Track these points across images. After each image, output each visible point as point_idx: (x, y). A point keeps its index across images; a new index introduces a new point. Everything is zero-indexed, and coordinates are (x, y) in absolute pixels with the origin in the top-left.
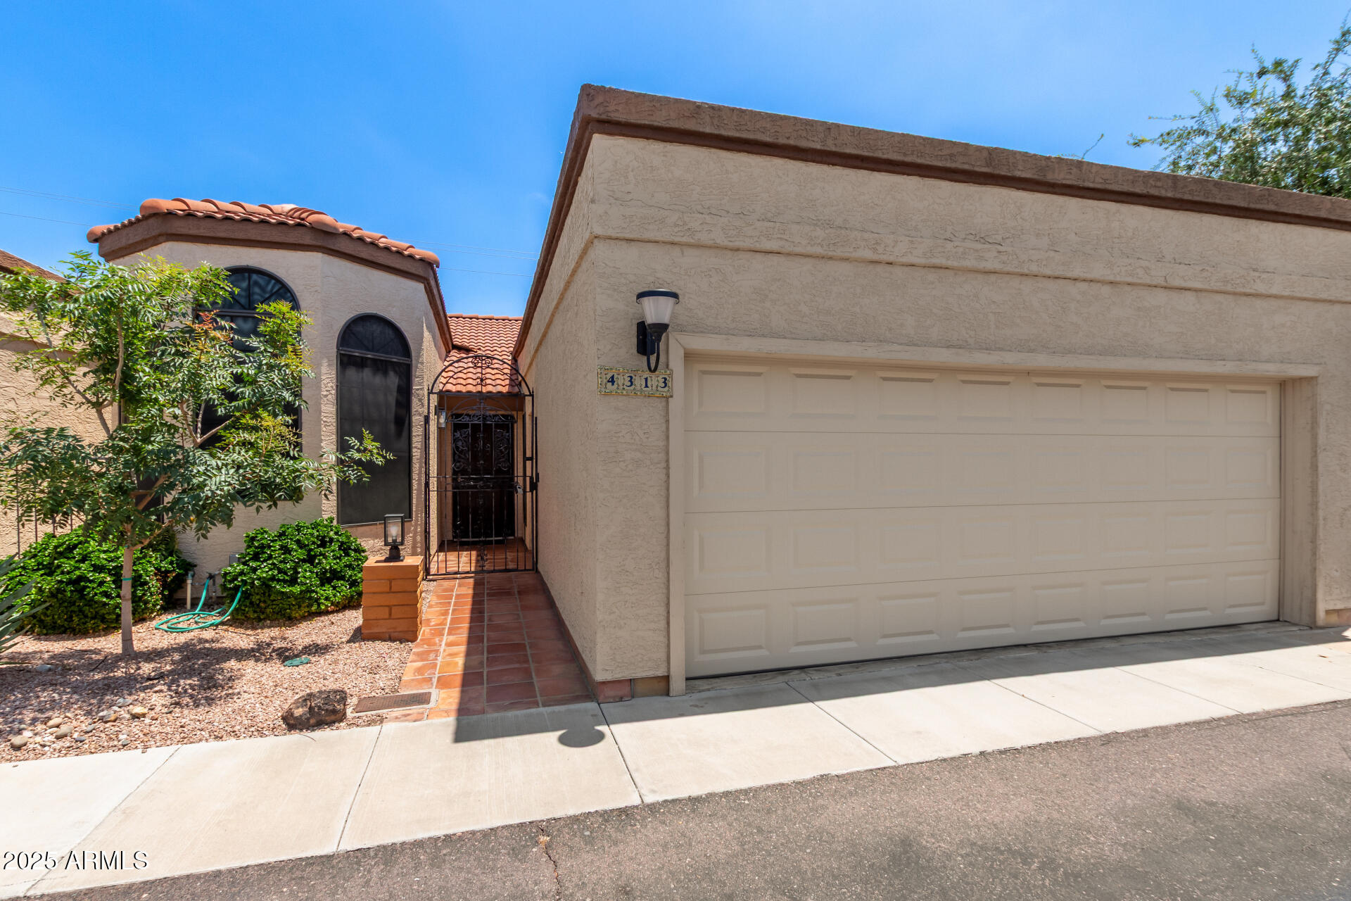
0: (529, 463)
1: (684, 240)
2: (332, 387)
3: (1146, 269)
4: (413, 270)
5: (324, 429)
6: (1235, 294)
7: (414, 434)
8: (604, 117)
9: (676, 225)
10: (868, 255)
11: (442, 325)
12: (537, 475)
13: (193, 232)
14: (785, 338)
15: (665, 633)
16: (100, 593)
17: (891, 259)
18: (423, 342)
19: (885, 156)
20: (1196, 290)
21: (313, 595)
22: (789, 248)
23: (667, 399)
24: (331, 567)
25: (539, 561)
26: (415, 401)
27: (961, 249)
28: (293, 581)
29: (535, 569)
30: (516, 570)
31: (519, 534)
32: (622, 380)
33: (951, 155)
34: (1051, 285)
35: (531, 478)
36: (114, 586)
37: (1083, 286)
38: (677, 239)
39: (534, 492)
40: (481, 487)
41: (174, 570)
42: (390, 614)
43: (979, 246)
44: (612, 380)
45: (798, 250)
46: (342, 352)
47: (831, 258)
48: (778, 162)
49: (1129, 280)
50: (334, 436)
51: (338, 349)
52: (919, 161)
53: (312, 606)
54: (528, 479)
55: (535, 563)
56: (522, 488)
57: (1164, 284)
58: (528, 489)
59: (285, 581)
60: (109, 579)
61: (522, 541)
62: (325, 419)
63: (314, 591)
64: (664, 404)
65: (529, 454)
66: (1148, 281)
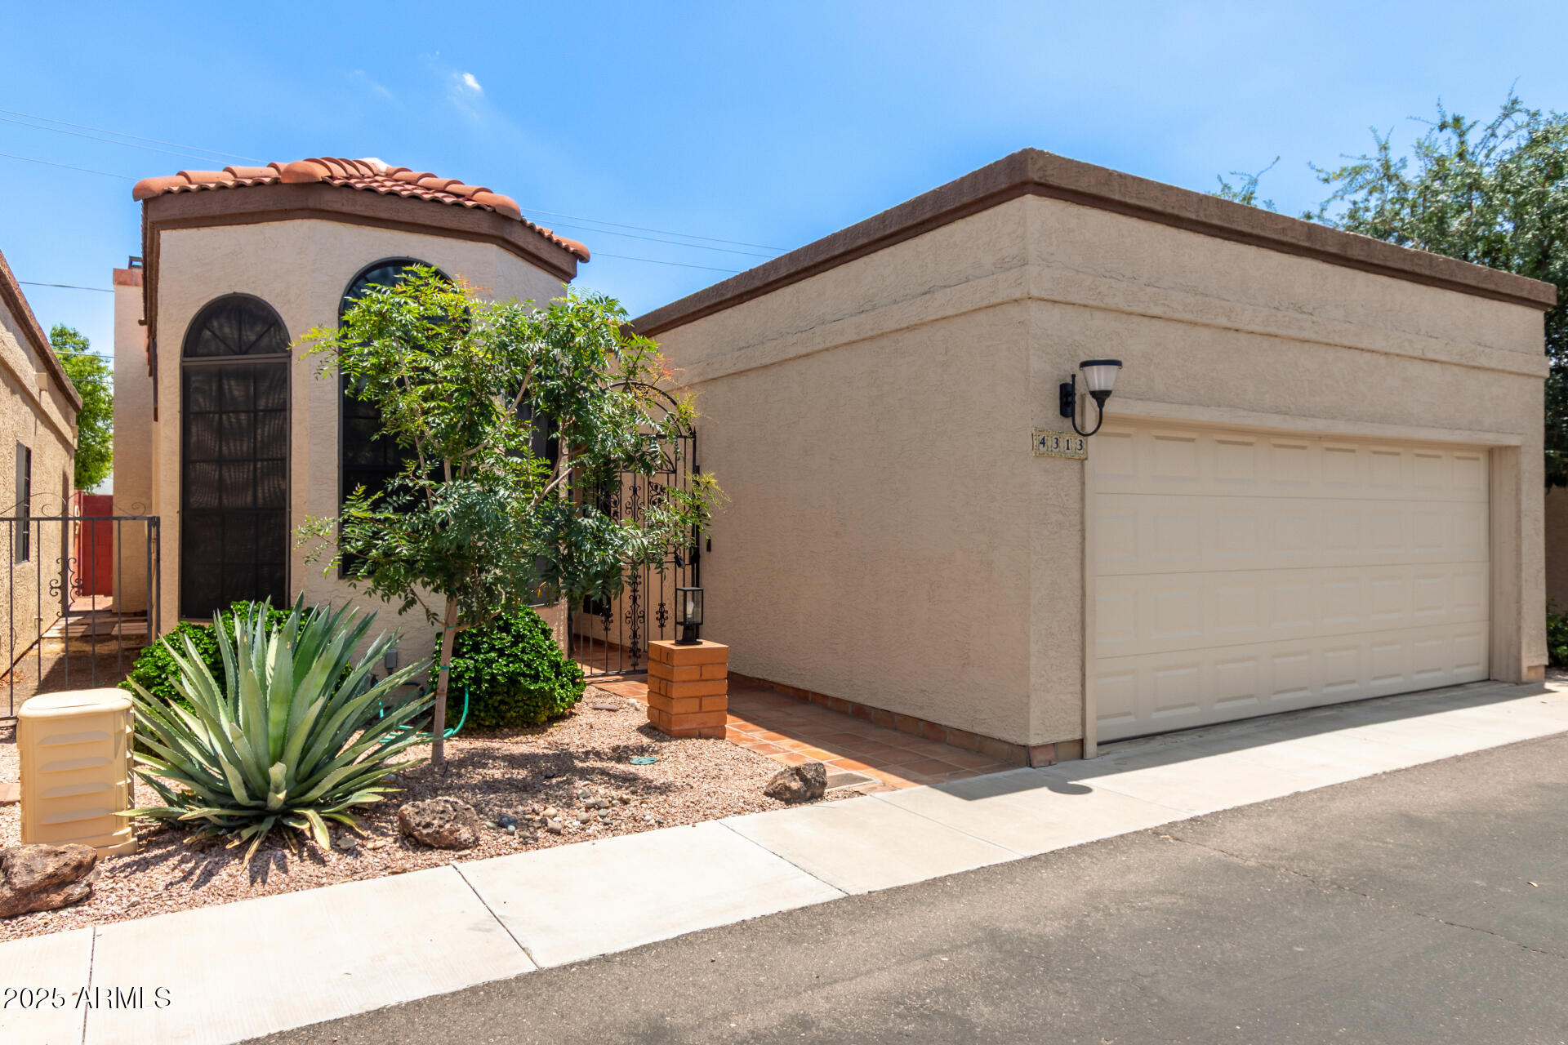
1: (1095, 303)
3: (1411, 342)
6: (1466, 366)
8: (1043, 181)
9: (1091, 289)
10: (1224, 322)
13: (347, 209)
14: (1164, 402)
15: (1080, 696)
17: (1237, 326)
19: (1239, 228)
20: (1442, 363)
21: (555, 694)
22: (1169, 314)
23: (1083, 461)
27: (1287, 319)
32: (1050, 442)
33: (1284, 230)
34: (1345, 354)
37: (1367, 356)
38: (1091, 303)
42: (701, 707)
43: (1299, 316)
44: (1043, 443)
45: (1177, 316)
47: (1196, 324)
48: (1159, 228)
49: (1398, 351)
52: (1263, 234)
57: (1422, 356)
58: (687, 560)
63: (556, 689)
64: (1079, 466)
66: (1410, 354)
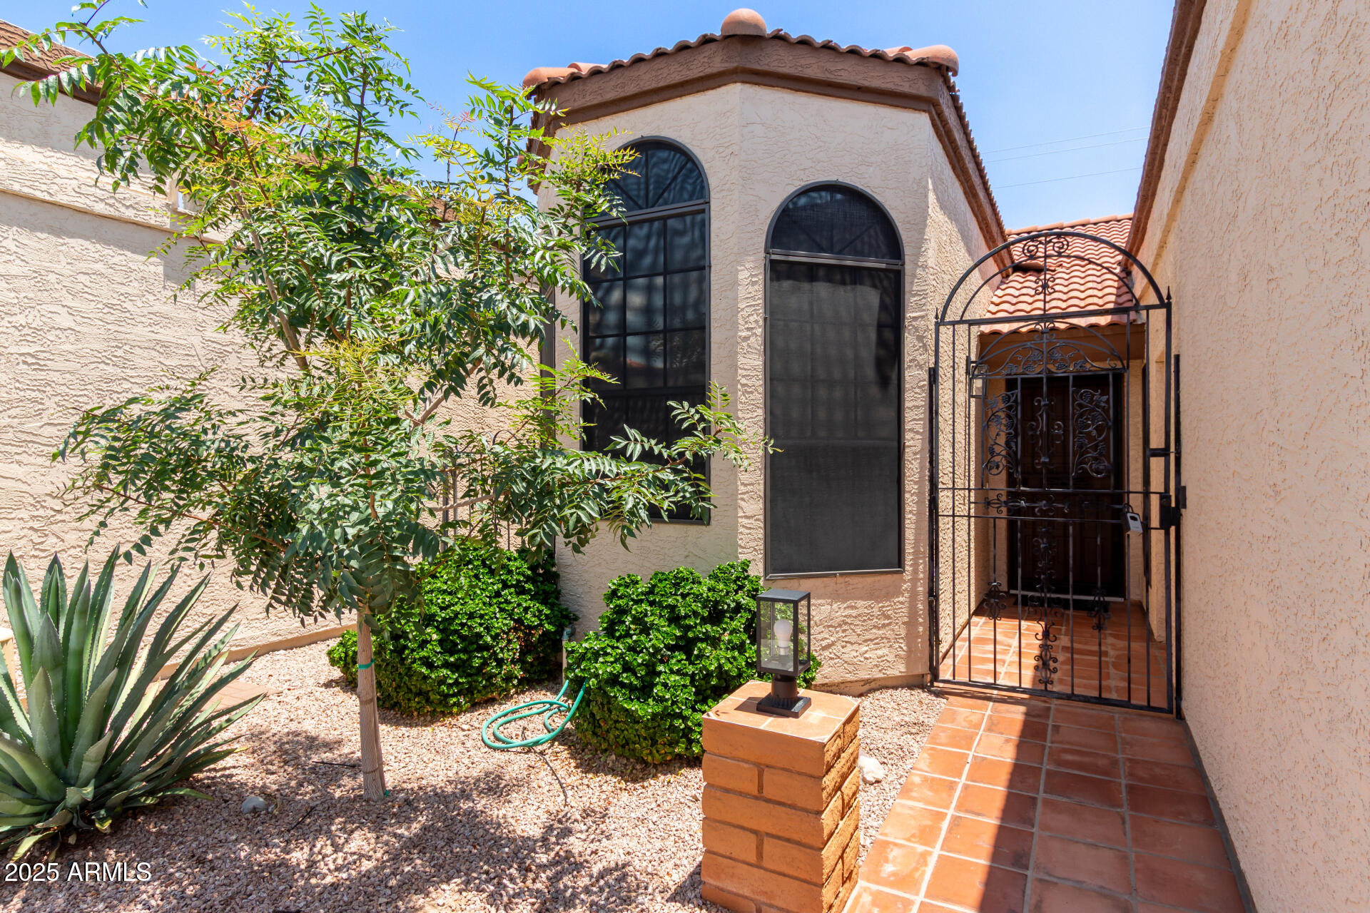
0: (1157, 464)
2: (756, 321)
4: (905, 88)
5: (743, 399)
7: (907, 404)
11: (985, 219)
12: (1181, 491)
16: (420, 659)
18: (925, 226)
21: (678, 723)
24: (720, 667)
25: (1185, 694)
26: (909, 341)
28: (644, 691)
29: (1174, 710)
30: (1126, 704)
31: (1135, 593)
35: (1164, 497)
36: (438, 649)
39: (1173, 529)
40: (1044, 513)
41: (541, 625)
46: (774, 257)
50: (760, 412)
51: (767, 252)
53: (677, 743)
54: (1155, 501)
55: (1176, 693)
56: (1140, 518)
58: (1155, 521)
59: (631, 688)
60: (435, 637)
61: (1142, 611)
62: (744, 381)
63: (680, 716)
65: (1156, 441)
